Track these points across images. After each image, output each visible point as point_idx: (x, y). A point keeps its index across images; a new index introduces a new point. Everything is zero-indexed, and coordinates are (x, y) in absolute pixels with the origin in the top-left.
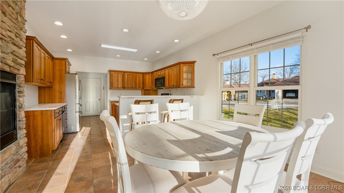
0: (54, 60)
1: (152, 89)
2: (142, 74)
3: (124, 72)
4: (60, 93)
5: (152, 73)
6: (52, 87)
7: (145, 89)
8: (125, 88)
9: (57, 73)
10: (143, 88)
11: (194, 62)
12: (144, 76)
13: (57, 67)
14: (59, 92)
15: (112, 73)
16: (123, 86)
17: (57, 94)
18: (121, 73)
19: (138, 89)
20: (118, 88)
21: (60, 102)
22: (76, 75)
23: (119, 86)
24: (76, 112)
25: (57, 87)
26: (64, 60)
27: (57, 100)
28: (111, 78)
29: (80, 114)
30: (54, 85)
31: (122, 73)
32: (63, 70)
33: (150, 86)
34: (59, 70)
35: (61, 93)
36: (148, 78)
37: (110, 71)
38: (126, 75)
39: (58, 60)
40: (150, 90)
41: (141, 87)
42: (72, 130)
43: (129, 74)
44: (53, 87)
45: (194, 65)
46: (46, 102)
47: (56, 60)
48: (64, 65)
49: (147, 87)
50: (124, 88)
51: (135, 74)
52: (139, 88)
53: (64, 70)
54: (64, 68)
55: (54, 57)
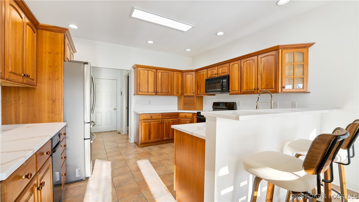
0: (39, 31)
1: (197, 95)
2: (180, 73)
3: (157, 69)
4: (52, 100)
5: (197, 71)
6: (34, 89)
7: (185, 94)
8: (158, 94)
9: (46, 59)
10: (182, 94)
11: (307, 46)
12: (184, 76)
13: (46, 47)
14: (49, 99)
15: (139, 69)
16: (155, 90)
17: (46, 104)
18: (152, 70)
19: (175, 95)
20: (147, 94)
21: (52, 120)
22: (86, 65)
23: (150, 90)
24: (85, 139)
25: (44, 87)
26: (61, 33)
27: (46, 115)
28: (138, 77)
29: (92, 142)
30: (38, 84)
31: (154, 70)
32: (58, 54)
33: (193, 91)
34: (50, 53)
35: (54, 101)
36: (190, 79)
37: (136, 67)
38: (160, 74)
39: (48, 33)
40: (193, 96)
41: (180, 93)
42: (77, 176)
43: (164, 72)
44: (37, 87)
45: (308, 51)
46: (21, 120)
47: (44, 31)
48: (60, 43)
49: (189, 91)
50: (156, 93)
51: (172, 72)
52: (177, 93)
53: (60, 54)
54: (60, 49)
55: (38, 23)
